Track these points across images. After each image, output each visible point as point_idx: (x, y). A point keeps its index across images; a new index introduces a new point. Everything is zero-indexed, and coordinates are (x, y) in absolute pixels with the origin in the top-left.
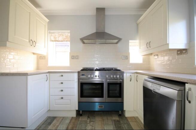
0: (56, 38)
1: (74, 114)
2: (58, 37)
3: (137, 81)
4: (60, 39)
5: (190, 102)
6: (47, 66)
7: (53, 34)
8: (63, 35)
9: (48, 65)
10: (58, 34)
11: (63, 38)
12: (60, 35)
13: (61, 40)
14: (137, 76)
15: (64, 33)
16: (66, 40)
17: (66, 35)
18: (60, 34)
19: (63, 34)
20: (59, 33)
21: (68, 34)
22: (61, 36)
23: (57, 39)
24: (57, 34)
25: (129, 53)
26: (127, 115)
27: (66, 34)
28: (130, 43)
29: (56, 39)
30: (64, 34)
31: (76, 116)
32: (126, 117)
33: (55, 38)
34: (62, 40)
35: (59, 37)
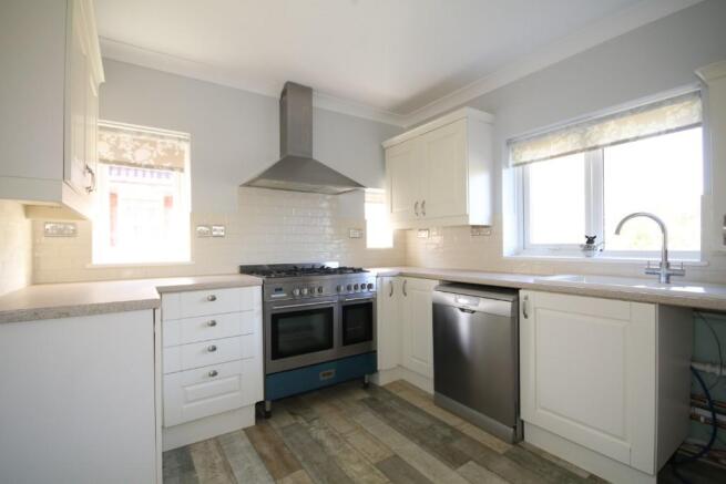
0: (124, 151)
1: (249, 419)
2: (133, 150)
3: (405, 294)
4: (142, 156)
5: (526, 316)
6: (88, 266)
7: (107, 135)
8: (153, 144)
9: (90, 261)
10: (135, 137)
11: (155, 155)
12: (145, 142)
13: (146, 163)
14: (405, 282)
15: (162, 137)
16: (168, 165)
17: (170, 146)
18: (142, 137)
19: (153, 139)
20: (139, 134)
21: (176, 142)
22: (147, 145)
23: (128, 156)
24: (128, 137)
25: (364, 222)
26: (383, 379)
27: (168, 141)
28: (366, 195)
29: (125, 156)
30: (160, 141)
31: (256, 422)
32: (382, 388)
33: (114, 148)
34: (152, 163)
35: (137, 147)
